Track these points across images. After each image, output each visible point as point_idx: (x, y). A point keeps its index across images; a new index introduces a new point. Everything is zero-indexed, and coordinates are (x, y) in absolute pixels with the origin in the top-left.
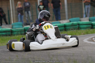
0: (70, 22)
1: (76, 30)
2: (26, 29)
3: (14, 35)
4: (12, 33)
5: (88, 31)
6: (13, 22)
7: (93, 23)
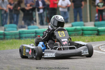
0: (72, 26)
1: (79, 36)
3: (7, 39)
4: (4, 37)
5: (93, 37)
7: (99, 28)
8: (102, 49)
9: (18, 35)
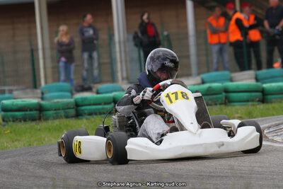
0: (203, 82)
1: (218, 106)
2: (81, 103)
3: (47, 119)
4: (40, 114)
5: (251, 108)
6: (46, 82)
8: (270, 136)
9: (73, 108)
